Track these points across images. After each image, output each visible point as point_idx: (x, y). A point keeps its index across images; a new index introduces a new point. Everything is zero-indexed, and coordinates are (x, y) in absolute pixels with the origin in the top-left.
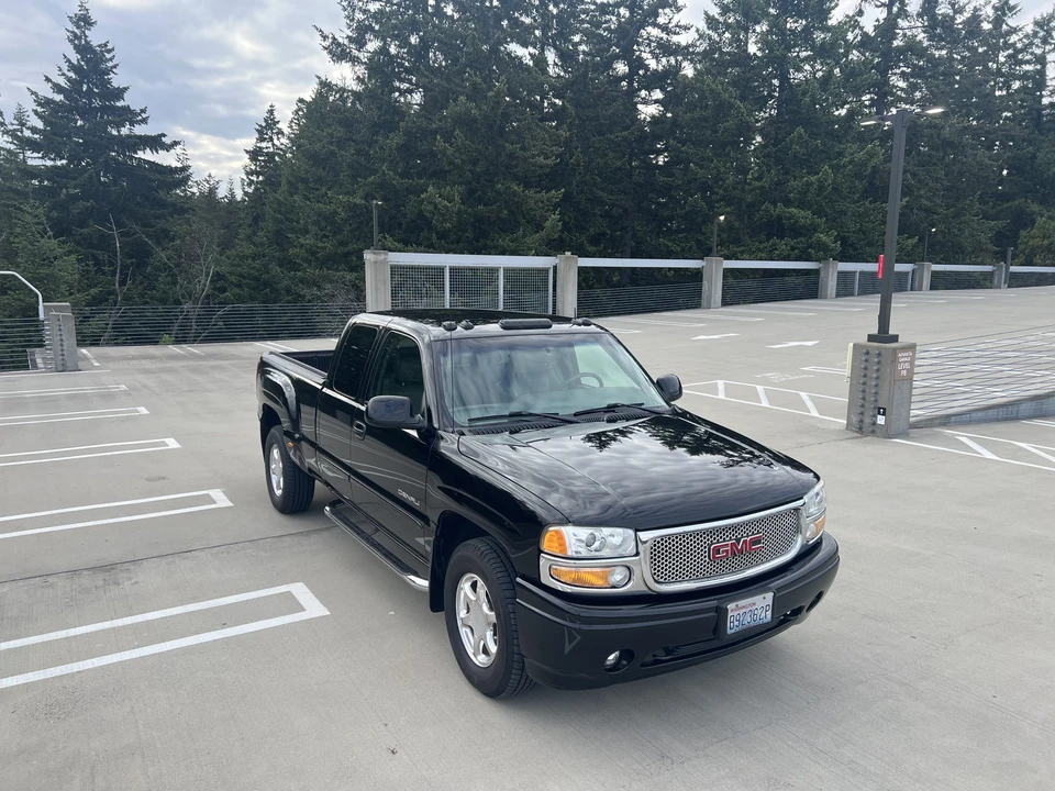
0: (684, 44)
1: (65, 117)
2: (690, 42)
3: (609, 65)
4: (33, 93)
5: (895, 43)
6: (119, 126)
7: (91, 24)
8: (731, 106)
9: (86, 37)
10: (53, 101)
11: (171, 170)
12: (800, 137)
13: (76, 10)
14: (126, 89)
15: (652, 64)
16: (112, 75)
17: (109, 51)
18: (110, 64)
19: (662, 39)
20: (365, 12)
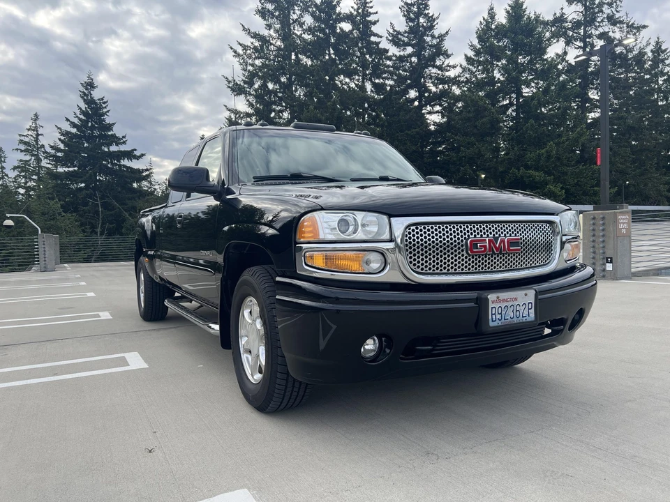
0: (453, 76)
1: (78, 142)
2: (457, 75)
3: (406, 92)
4: (59, 128)
5: (590, 70)
6: (109, 145)
7: (94, 88)
8: (485, 109)
9: (91, 94)
10: (70, 133)
11: (140, 171)
12: (532, 125)
13: (86, 79)
14: (114, 124)
15: (433, 89)
16: (106, 116)
17: (105, 103)
18: (105, 110)
19: (439, 74)
20: (252, 65)
